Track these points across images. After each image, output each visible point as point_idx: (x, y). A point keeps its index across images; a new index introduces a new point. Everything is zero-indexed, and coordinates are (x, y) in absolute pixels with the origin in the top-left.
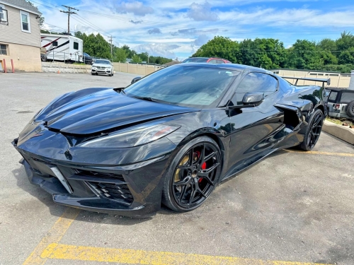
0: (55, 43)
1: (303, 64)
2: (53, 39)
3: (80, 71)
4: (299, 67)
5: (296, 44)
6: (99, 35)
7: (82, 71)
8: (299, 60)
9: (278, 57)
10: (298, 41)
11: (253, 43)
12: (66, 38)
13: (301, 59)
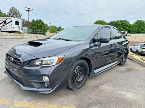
0: (5, 22)
1: (140, 31)
2: (4, 20)
3: (18, 37)
4: (139, 32)
5: (137, 22)
6: (40, 20)
7: (21, 37)
8: (138, 29)
9: (127, 28)
10: (137, 21)
11: (116, 22)
12: (10, 19)
13: (140, 28)
